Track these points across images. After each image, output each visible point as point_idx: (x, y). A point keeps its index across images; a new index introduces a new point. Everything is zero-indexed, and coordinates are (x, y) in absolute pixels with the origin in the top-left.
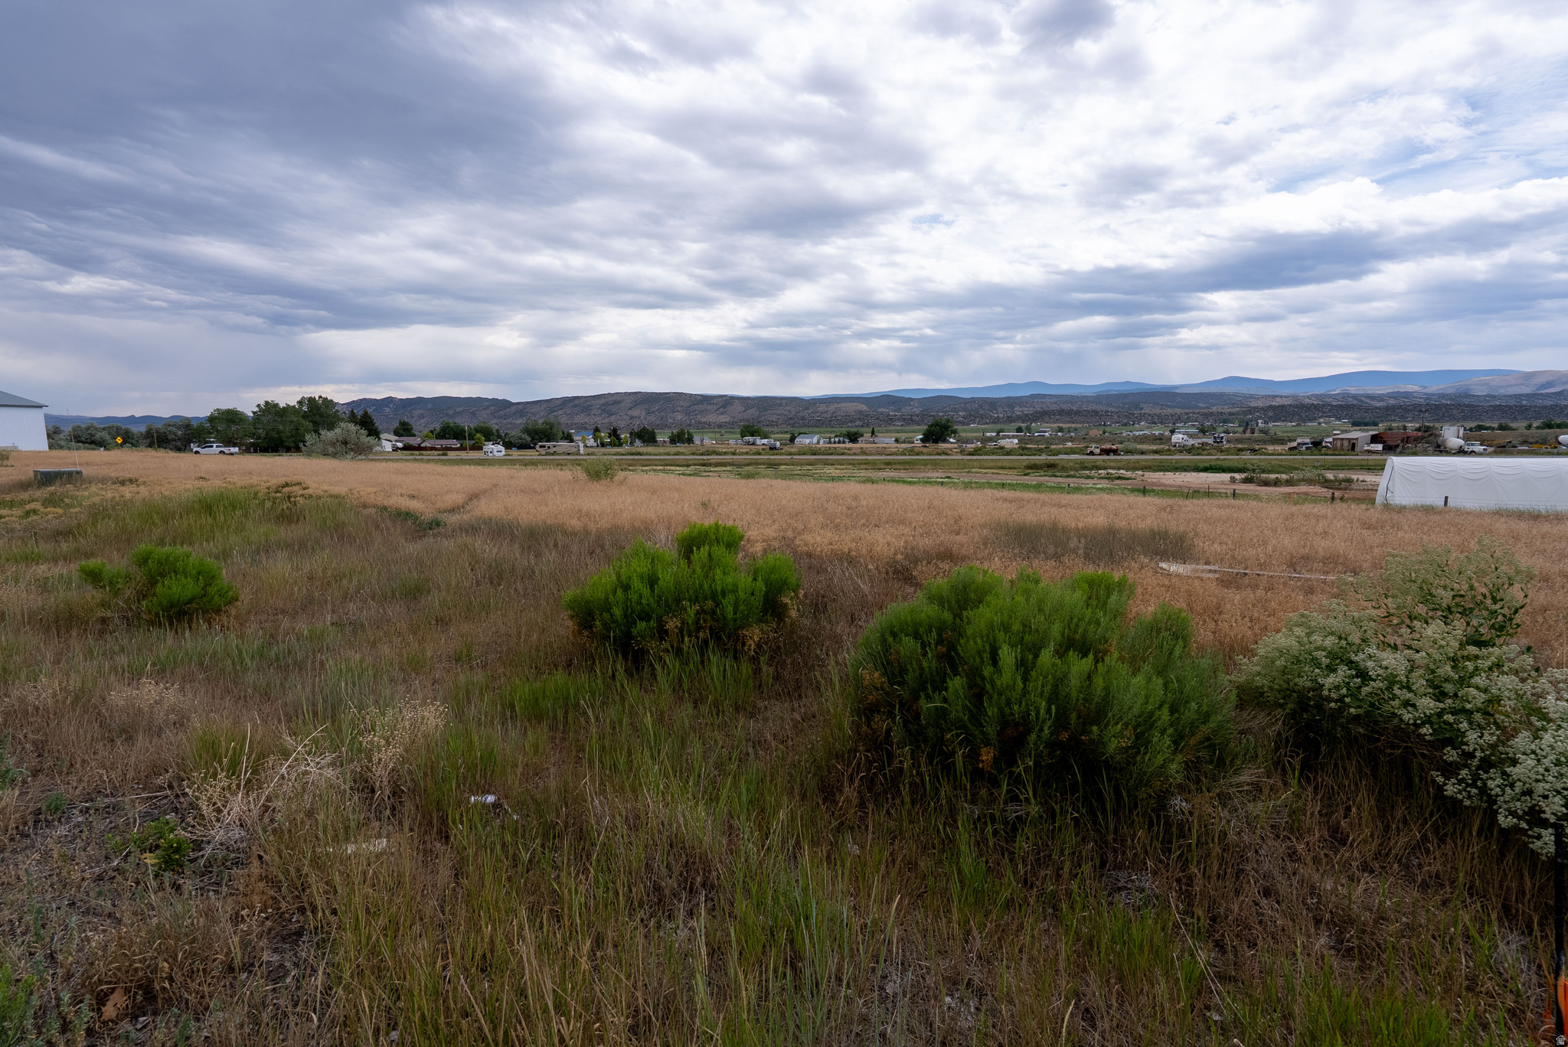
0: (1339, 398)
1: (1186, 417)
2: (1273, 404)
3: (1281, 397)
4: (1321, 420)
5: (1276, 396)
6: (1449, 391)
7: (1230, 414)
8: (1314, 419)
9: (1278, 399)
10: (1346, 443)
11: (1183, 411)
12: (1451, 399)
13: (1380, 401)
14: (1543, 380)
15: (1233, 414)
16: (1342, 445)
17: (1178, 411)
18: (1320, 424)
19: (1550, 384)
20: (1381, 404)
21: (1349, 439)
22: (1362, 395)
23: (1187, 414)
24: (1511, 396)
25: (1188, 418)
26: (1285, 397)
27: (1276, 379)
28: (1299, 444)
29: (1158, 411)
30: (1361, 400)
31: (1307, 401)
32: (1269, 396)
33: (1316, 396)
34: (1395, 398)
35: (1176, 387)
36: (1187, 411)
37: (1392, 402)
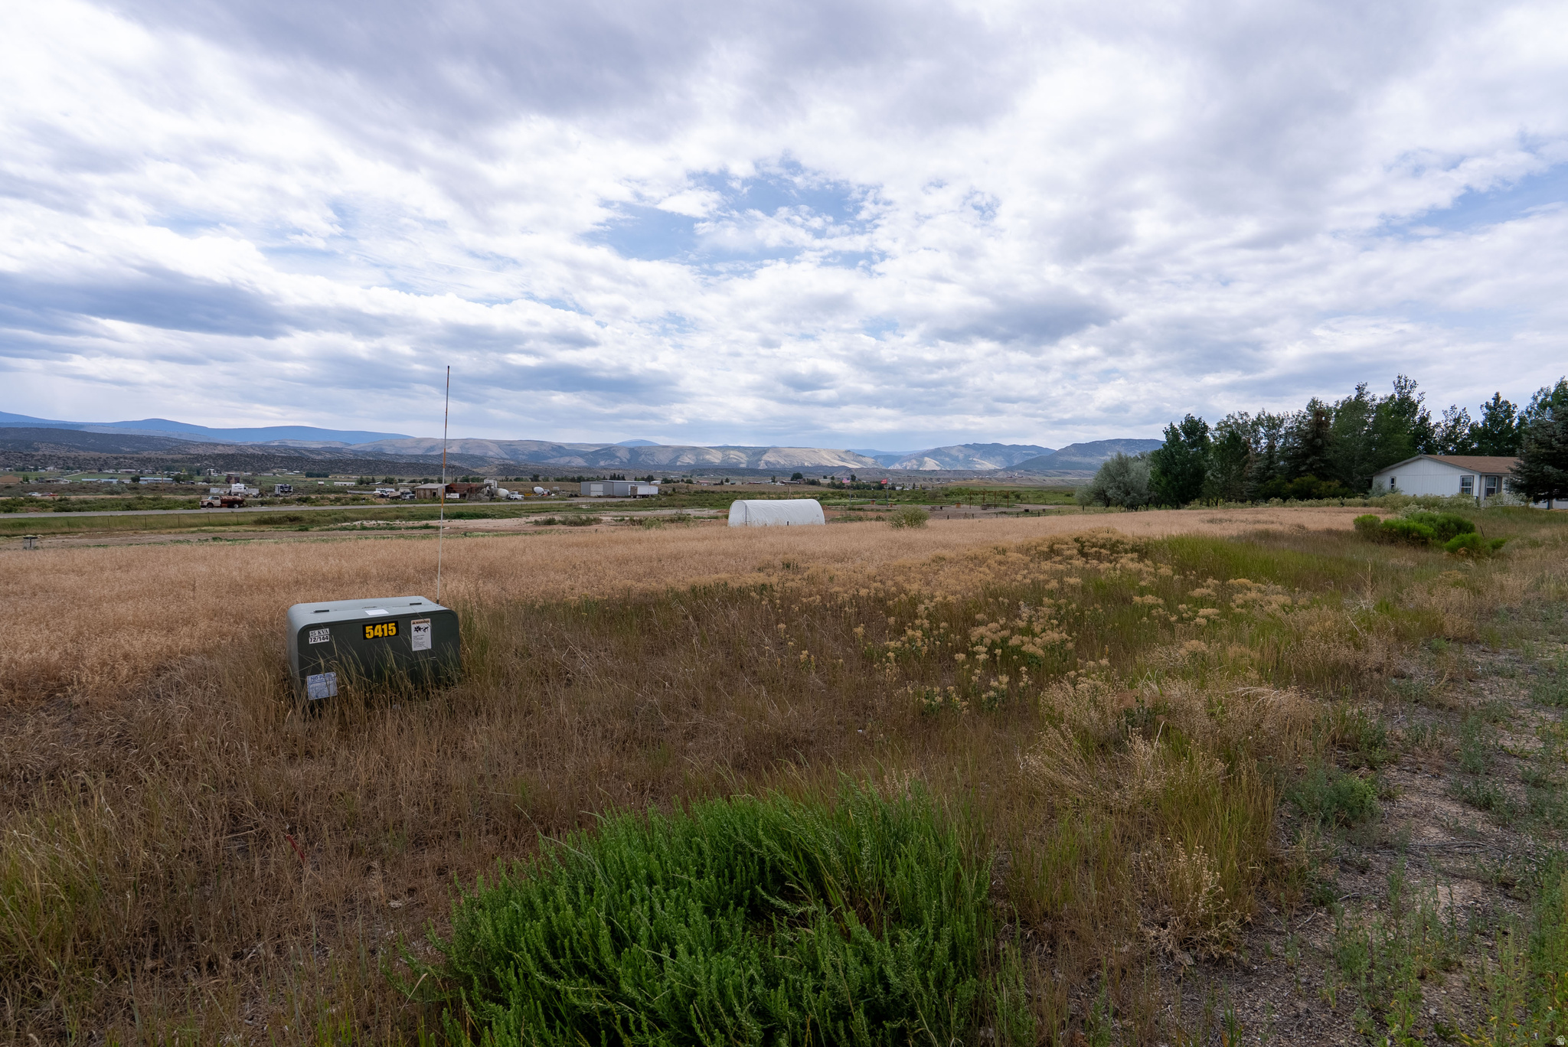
0: (282, 449)
1: (115, 462)
2: (216, 452)
3: (223, 445)
4: (275, 471)
5: (218, 444)
6: (369, 450)
7: (173, 461)
8: (267, 470)
9: (220, 448)
10: (428, 493)
11: (109, 455)
12: (373, 456)
13: (318, 454)
14: (427, 445)
15: (177, 461)
16: (425, 494)
17: (104, 455)
18: (274, 474)
19: (432, 448)
20: (320, 457)
21: (431, 490)
22: (301, 449)
23: (116, 458)
24: (411, 456)
25: (119, 464)
26: (229, 446)
27: (210, 426)
28: (402, 493)
29: (72, 455)
30: (301, 453)
31: (251, 451)
32: (210, 444)
33: (259, 446)
34: (330, 453)
35: (82, 425)
36: (115, 455)
37: (328, 456)
